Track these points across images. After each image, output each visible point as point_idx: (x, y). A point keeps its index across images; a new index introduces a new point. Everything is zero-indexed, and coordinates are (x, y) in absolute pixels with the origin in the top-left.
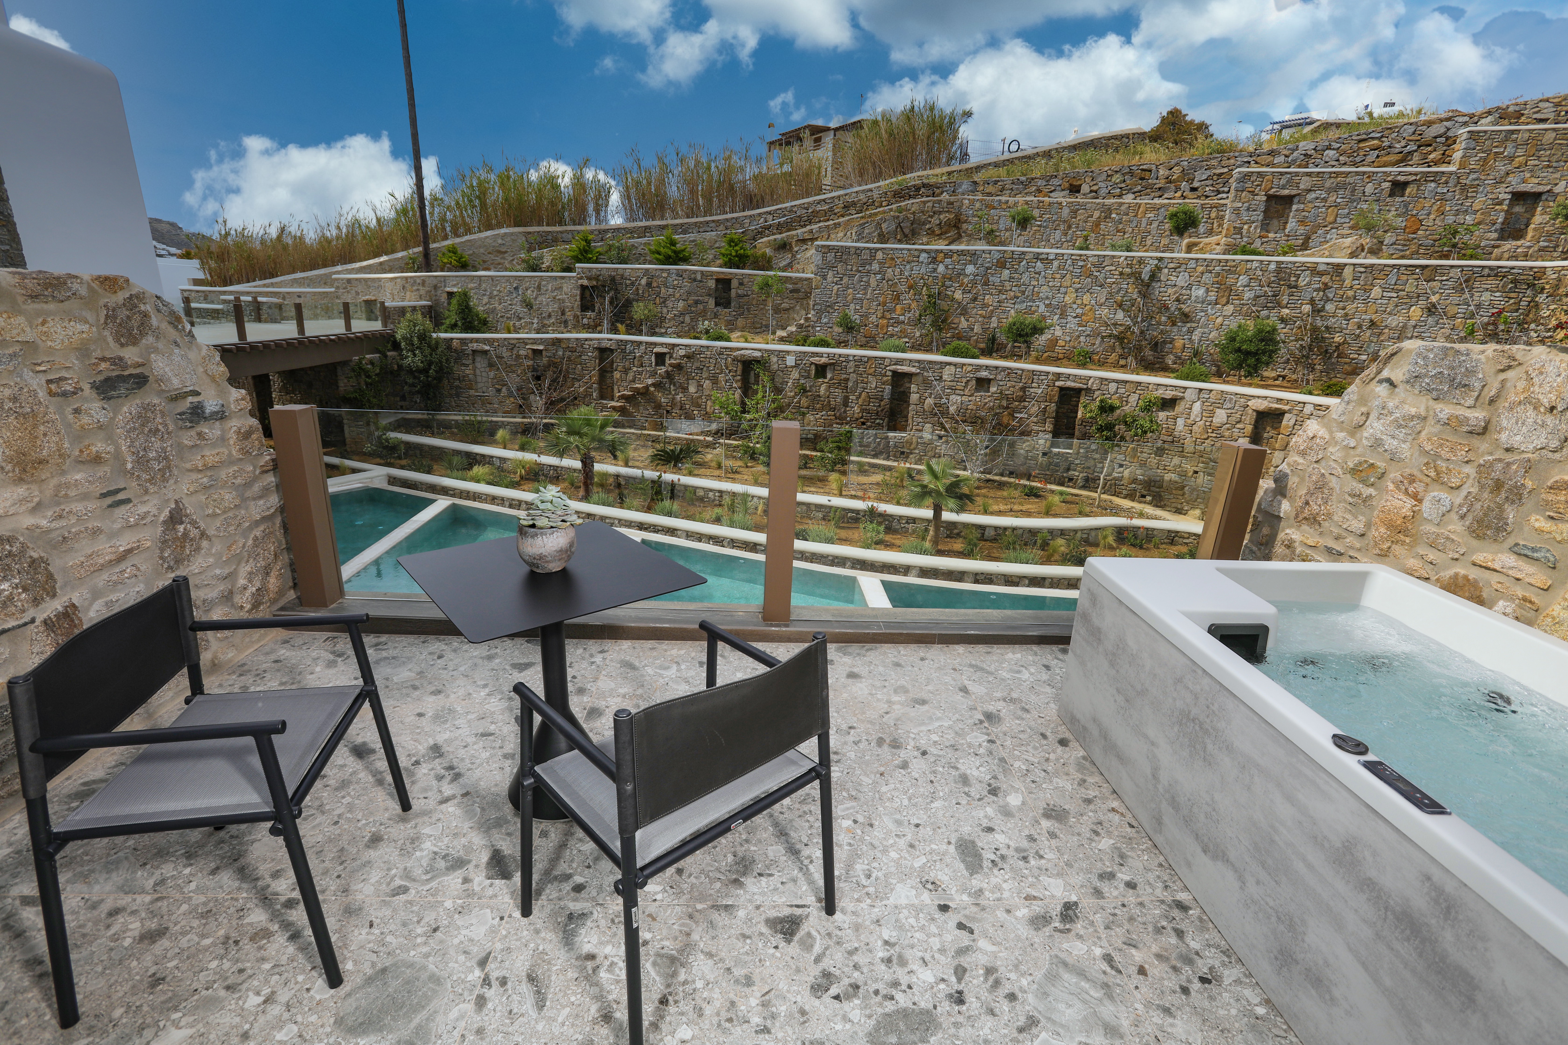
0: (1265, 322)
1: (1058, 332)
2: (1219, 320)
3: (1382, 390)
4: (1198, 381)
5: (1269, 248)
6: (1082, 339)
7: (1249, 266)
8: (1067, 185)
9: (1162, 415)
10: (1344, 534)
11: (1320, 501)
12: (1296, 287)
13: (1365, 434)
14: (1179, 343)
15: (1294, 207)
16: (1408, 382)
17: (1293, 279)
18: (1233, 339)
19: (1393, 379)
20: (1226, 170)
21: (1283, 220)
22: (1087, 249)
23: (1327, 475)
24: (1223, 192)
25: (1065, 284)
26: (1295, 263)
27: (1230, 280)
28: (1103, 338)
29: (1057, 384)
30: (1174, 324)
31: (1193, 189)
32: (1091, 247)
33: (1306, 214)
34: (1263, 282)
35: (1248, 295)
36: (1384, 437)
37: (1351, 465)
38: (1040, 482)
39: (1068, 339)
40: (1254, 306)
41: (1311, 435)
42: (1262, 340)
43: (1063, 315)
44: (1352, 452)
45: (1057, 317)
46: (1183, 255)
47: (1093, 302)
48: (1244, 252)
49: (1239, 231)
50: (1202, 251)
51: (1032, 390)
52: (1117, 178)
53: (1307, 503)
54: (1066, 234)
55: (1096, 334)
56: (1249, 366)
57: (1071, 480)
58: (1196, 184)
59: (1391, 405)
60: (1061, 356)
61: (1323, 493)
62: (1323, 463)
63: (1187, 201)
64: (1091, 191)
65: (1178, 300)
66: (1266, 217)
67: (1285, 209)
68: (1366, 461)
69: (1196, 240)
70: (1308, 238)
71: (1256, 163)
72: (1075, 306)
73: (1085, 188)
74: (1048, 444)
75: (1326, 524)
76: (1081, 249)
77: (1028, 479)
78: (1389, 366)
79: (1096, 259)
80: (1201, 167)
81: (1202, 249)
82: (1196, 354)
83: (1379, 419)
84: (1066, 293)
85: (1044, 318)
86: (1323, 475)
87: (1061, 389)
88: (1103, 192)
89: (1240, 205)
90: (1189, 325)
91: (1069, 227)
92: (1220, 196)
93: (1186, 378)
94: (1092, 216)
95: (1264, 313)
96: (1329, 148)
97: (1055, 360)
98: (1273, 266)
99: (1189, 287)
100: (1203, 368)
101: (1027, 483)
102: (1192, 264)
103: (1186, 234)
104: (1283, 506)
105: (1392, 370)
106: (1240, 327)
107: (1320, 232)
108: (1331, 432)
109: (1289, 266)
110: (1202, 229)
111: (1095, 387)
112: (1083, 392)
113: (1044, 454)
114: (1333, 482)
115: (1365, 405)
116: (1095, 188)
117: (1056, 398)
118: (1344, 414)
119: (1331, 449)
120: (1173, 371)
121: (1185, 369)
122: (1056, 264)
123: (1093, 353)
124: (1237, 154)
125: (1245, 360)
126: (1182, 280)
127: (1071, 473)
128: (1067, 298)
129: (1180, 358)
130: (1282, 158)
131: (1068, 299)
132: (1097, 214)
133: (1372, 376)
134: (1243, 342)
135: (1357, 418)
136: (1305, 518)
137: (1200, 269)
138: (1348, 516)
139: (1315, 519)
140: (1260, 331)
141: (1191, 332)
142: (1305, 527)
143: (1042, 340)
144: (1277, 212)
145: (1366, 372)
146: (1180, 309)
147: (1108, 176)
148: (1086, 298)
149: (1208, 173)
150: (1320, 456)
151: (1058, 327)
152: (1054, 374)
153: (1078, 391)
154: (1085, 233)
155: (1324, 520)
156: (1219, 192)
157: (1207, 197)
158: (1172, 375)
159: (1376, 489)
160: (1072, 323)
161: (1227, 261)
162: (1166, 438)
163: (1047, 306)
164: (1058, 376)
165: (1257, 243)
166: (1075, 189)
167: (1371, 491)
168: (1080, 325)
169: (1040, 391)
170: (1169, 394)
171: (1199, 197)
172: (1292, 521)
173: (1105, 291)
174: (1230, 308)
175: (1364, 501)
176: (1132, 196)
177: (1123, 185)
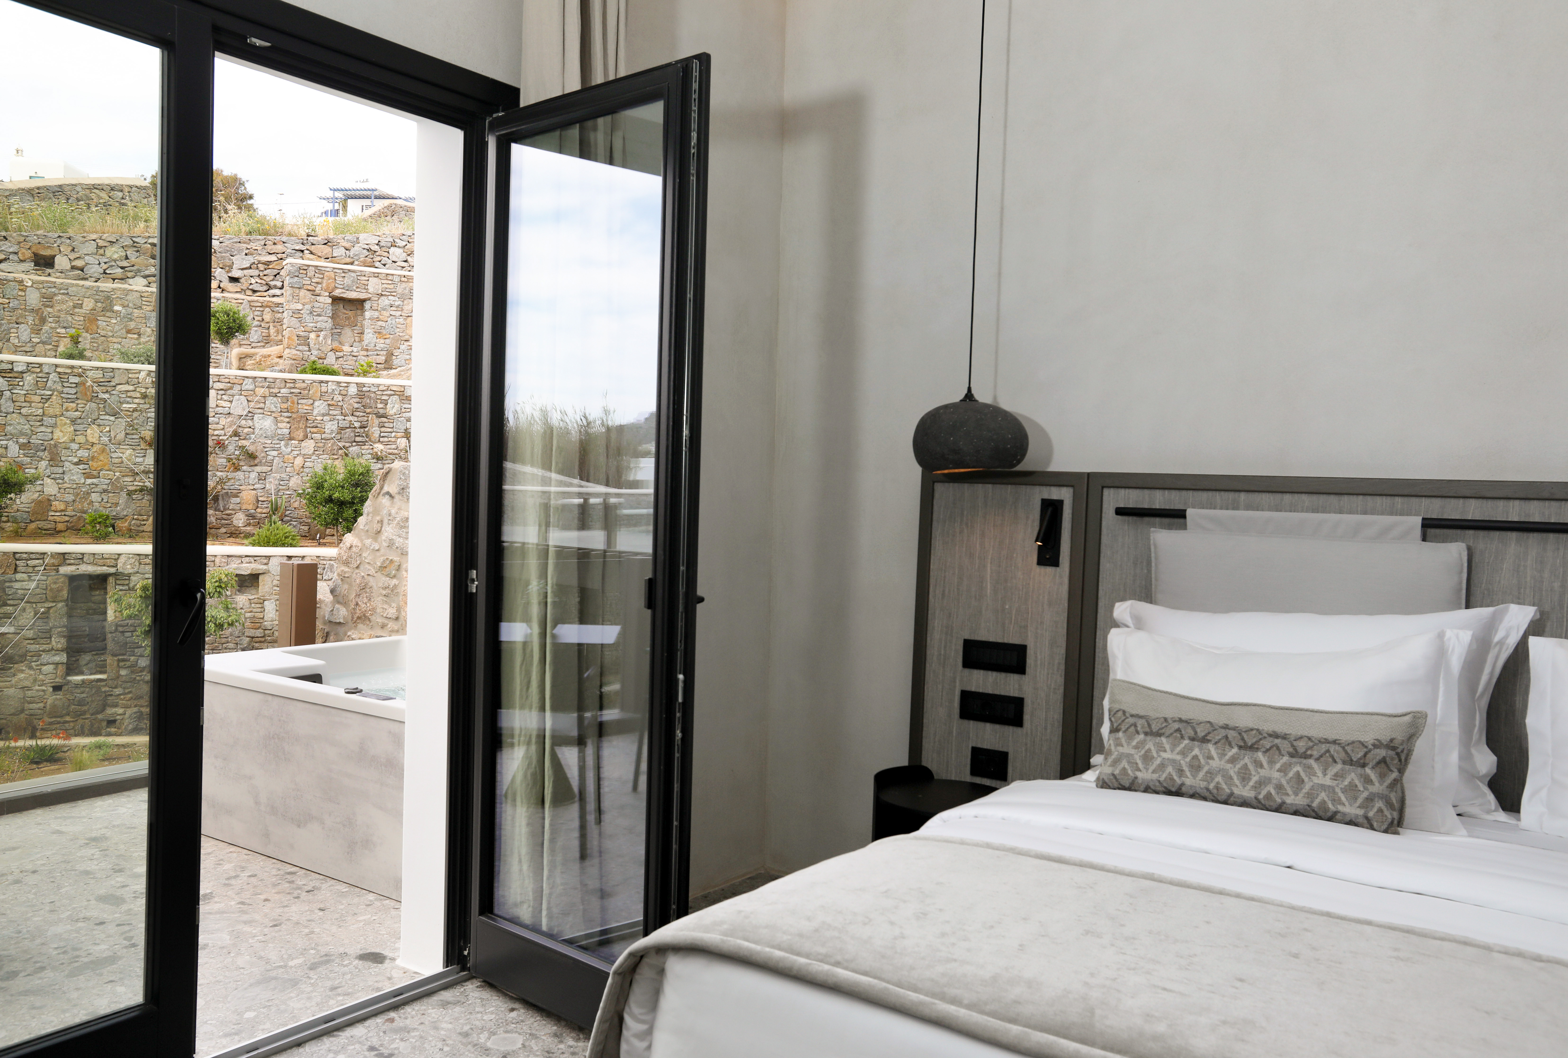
0: (357, 461)
1: (50, 488)
2: (299, 461)
3: (385, 501)
4: (283, 545)
5: (349, 365)
6: (94, 497)
7: (324, 389)
8: (29, 254)
9: (242, 599)
10: (386, 621)
11: (365, 600)
12: (384, 416)
13: (384, 538)
14: (247, 495)
15: (368, 314)
16: (399, 493)
17: (380, 406)
18: (319, 486)
19: (391, 492)
20: (273, 258)
21: (357, 329)
22: (81, 356)
23: (366, 577)
24: (275, 287)
25: (51, 411)
26: (379, 386)
27: (304, 406)
28: (130, 494)
29: (64, 570)
30: (237, 469)
31: (234, 280)
32: (88, 354)
33: (383, 324)
34: (346, 410)
35: (330, 427)
36: (394, 537)
37: (379, 564)
38: (57, 736)
39: (72, 498)
40: (340, 440)
41: (349, 545)
42: (356, 485)
43: (55, 460)
44: (378, 554)
45: (43, 464)
46: (235, 372)
47: (105, 439)
48: (315, 371)
49: (305, 340)
50: (259, 366)
51: (17, 585)
52: (114, 252)
53: (357, 604)
54: (38, 332)
55: (115, 487)
56: (346, 520)
57: (111, 722)
58: (236, 274)
59: (393, 511)
60: (60, 527)
61: (366, 592)
62: (362, 567)
63: (226, 294)
64: (73, 268)
65: (236, 434)
66: (336, 325)
67: (356, 316)
68: (387, 559)
69: (250, 351)
70: (390, 354)
71: (311, 253)
72: (74, 446)
73: (61, 262)
74: (61, 669)
75: (373, 618)
76: (71, 357)
77: (33, 736)
78: (387, 482)
79: (99, 374)
80: (240, 251)
81: (259, 363)
82: (275, 509)
83: (389, 524)
84: (54, 426)
85: (21, 466)
86: (363, 577)
87: (73, 579)
88: (95, 270)
89: (300, 306)
90: (258, 469)
91: (43, 320)
92: (272, 292)
93: (268, 543)
94: (81, 306)
95: (354, 450)
96: (394, 245)
97: (52, 534)
98: (353, 390)
99: (251, 415)
100: (288, 528)
101: (32, 742)
102: (248, 385)
103: (234, 342)
104: (341, 612)
105: (389, 485)
106: (325, 469)
107: (402, 347)
108: (362, 541)
109: (373, 389)
110: (255, 335)
111: (129, 569)
112: (111, 580)
113: (57, 688)
114: (372, 582)
115: (379, 515)
116: (79, 263)
117: (65, 593)
118: (367, 524)
119: (364, 555)
120: (248, 535)
121: (263, 531)
122: (29, 378)
123: (116, 518)
124: (284, 239)
125: (340, 513)
126: (239, 406)
127: (110, 711)
128: (57, 434)
129: (253, 517)
130: (342, 251)
131: (62, 435)
132: (88, 304)
133: (378, 491)
134: (333, 488)
135: (376, 526)
136: (359, 618)
137: (260, 391)
138: (386, 606)
139: (364, 615)
140: (352, 474)
141: (262, 477)
142: (360, 626)
143: (23, 501)
144: (348, 318)
145: (374, 489)
146: (243, 447)
147: (98, 247)
148: (93, 433)
149: (251, 259)
150: (358, 562)
151: (48, 481)
152: (55, 555)
153: (102, 579)
154: (72, 331)
155: (371, 615)
156: (270, 288)
157: (254, 291)
158: (246, 541)
159: (397, 579)
160: (75, 475)
161: (294, 381)
162: (252, 633)
163: (22, 446)
164: (63, 558)
165: (330, 360)
166: (44, 262)
167: (395, 581)
168: (88, 476)
169: (33, 585)
170: (247, 568)
171: (243, 291)
172: (350, 624)
173: (122, 423)
174: (309, 446)
175: (392, 591)
176: (144, 282)
177: (125, 263)
